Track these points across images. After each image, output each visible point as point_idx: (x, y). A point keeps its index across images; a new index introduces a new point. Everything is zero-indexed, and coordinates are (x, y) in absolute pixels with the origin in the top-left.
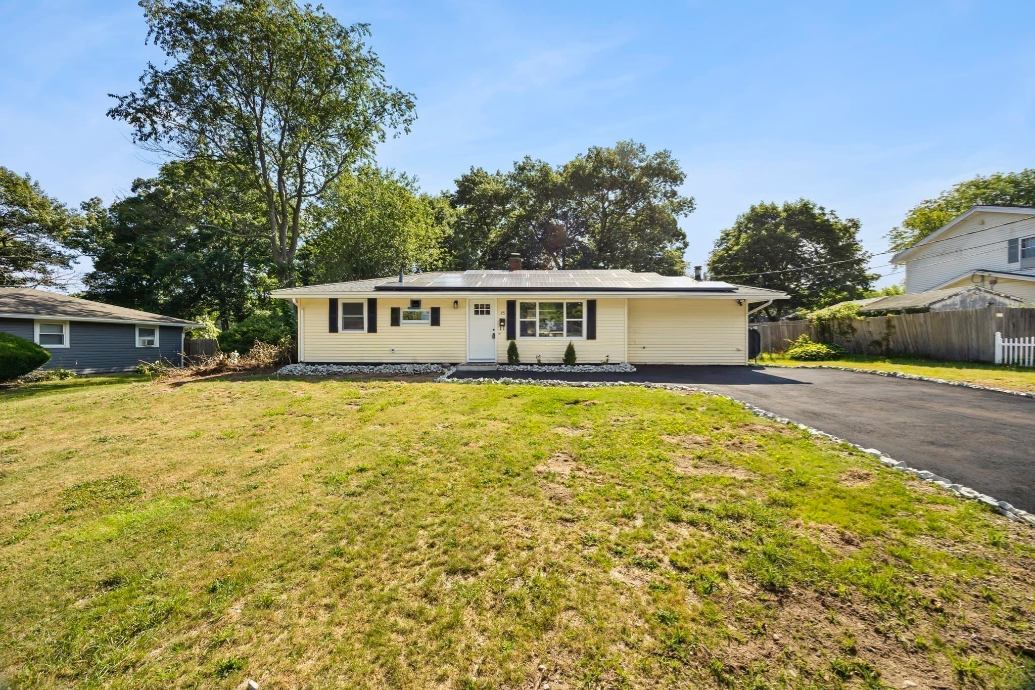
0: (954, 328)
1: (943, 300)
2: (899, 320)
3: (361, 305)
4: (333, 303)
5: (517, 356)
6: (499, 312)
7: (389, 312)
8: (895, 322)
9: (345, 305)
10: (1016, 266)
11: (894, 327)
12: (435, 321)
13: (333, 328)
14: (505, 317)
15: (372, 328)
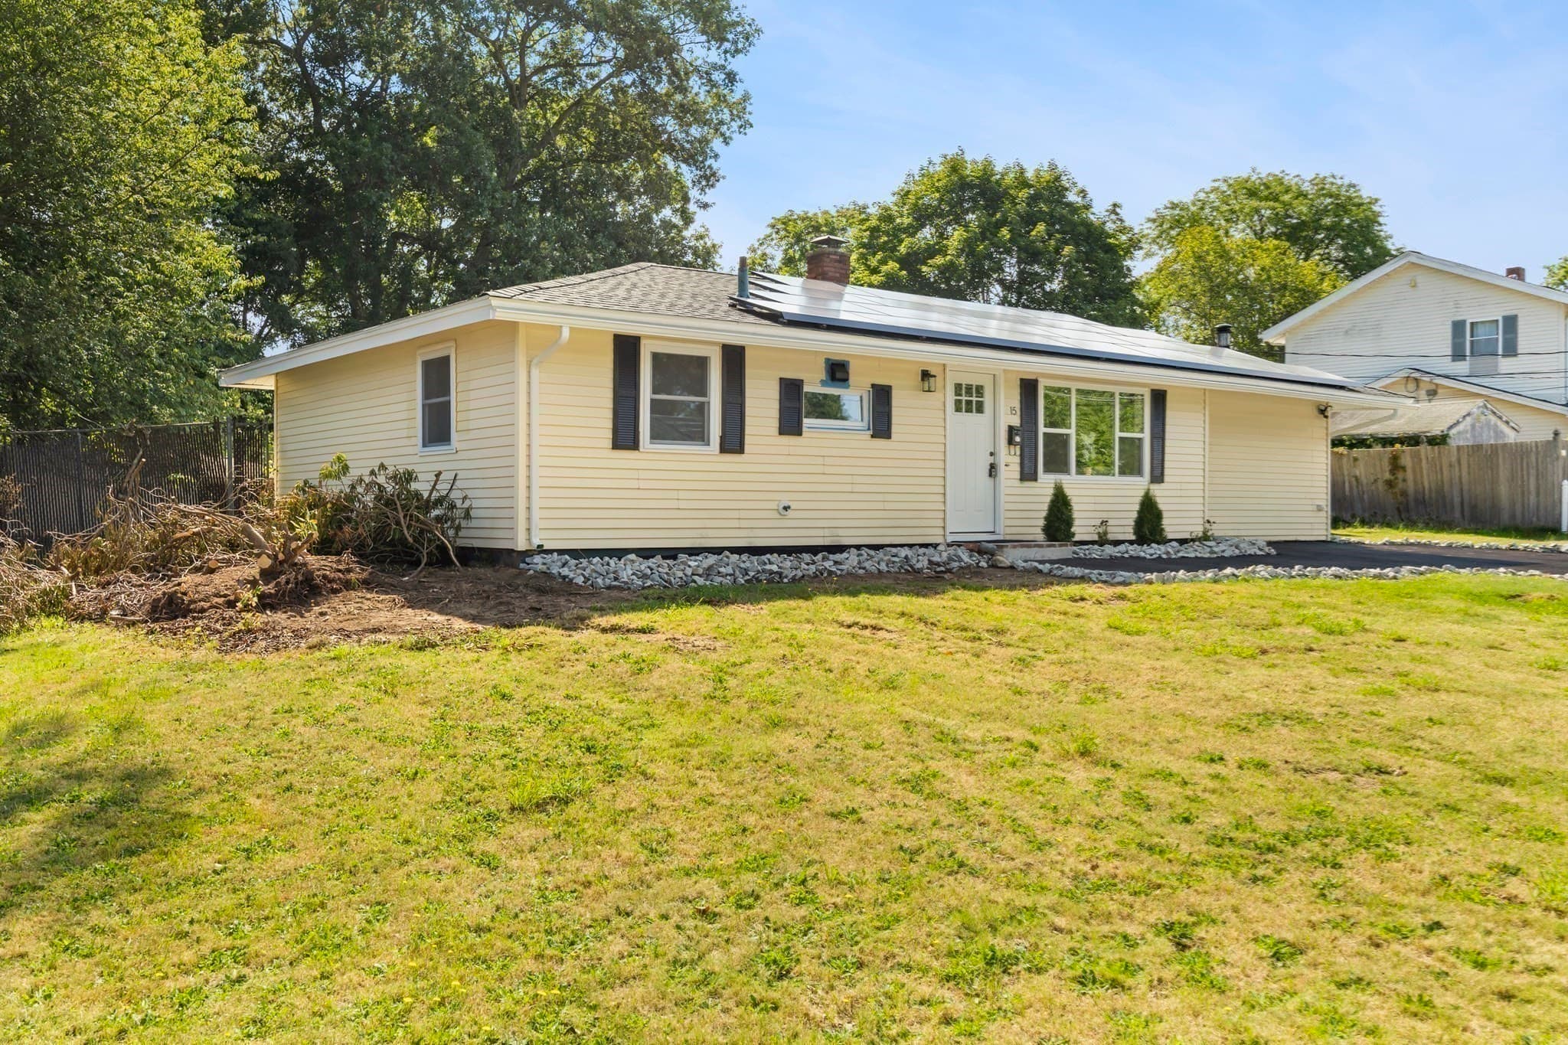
0: (1503, 473)
1: (1458, 422)
2: (1416, 457)
3: (702, 362)
4: (626, 349)
5: (1069, 522)
6: (1007, 410)
7: (773, 393)
8: (1406, 461)
9: (656, 357)
10: (1462, 368)
11: (1404, 468)
12: (881, 427)
13: (625, 437)
14: (1016, 421)
15: (733, 442)
